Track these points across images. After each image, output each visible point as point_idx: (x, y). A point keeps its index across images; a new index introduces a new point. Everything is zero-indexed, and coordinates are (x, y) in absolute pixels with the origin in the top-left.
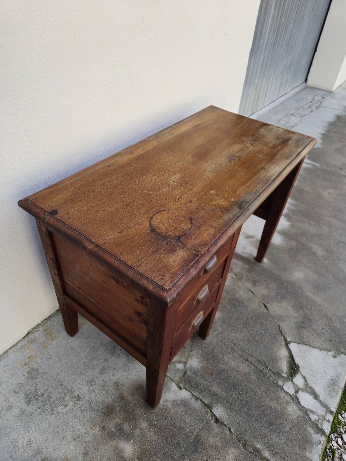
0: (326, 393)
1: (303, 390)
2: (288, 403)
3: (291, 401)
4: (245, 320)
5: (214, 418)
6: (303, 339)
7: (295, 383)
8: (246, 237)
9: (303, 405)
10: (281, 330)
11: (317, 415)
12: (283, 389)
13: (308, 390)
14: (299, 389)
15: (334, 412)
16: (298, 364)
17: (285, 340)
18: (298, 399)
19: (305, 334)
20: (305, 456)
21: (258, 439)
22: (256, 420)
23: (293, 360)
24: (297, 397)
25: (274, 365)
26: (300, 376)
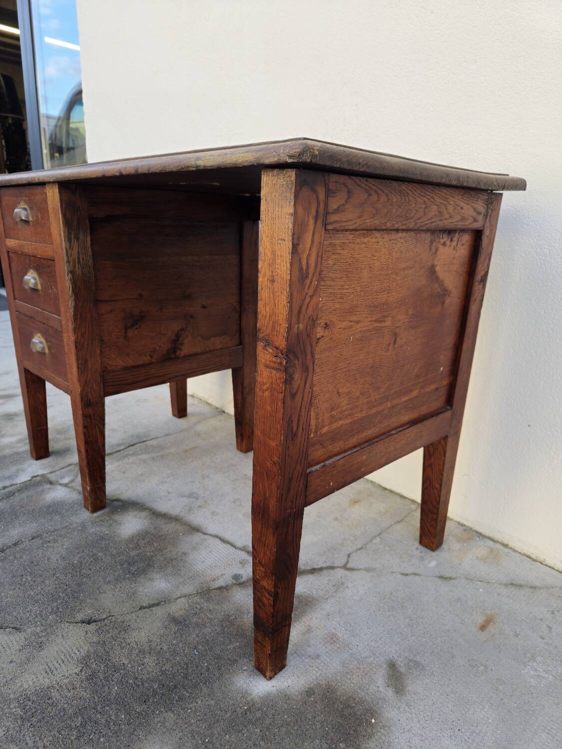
4: (84, 571)
8: (392, 666)
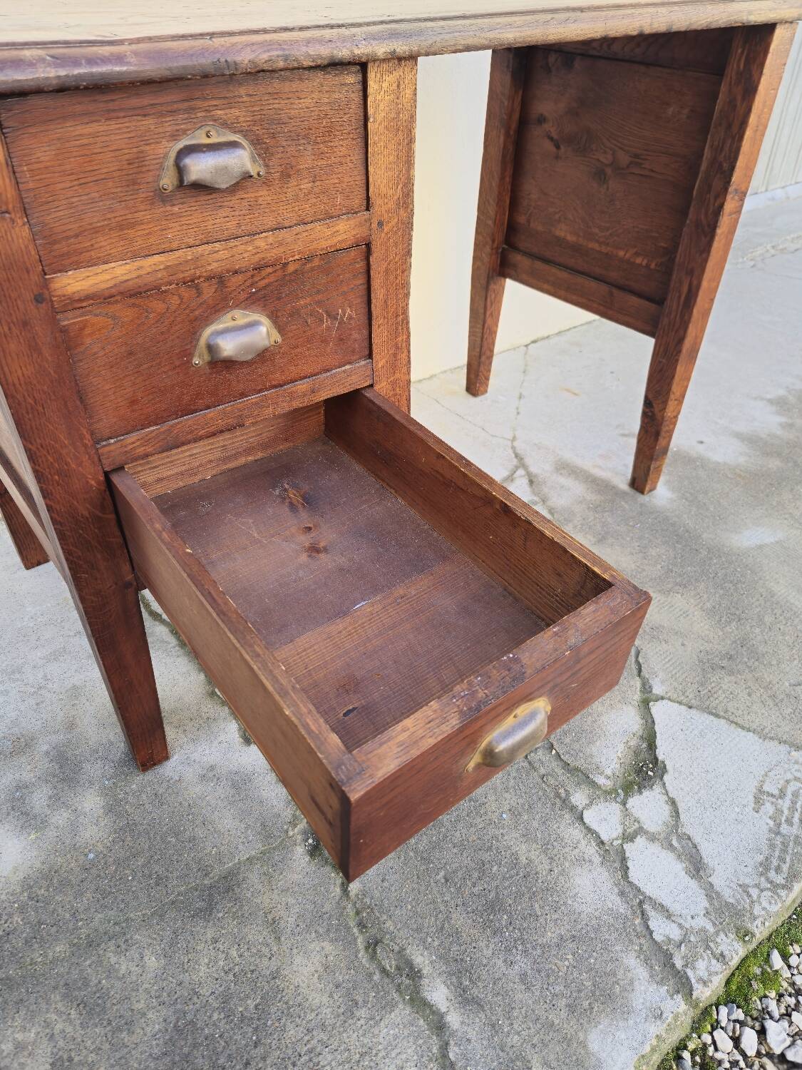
0: (742, 867)
1: (652, 838)
2: (582, 861)
3: (597, 860)
5: (310, 841)
6: (712, 699)
7: (633, 811)
9: (636, 882)
10: (641, 660)
11: (681, 926)
12: (581, 818)
13: (675, 843)
14: (640, 831)
15: (753, 935)
16: (663, 762)
17: (646, 688)
18: (624, 860)
19: (725, 687)
20: (583, 1045)
21: (430, 940)
22: (447, 881)
23: (652, 746)
24: (623, 852)
25: (576, 746)
26: (658, 796)
